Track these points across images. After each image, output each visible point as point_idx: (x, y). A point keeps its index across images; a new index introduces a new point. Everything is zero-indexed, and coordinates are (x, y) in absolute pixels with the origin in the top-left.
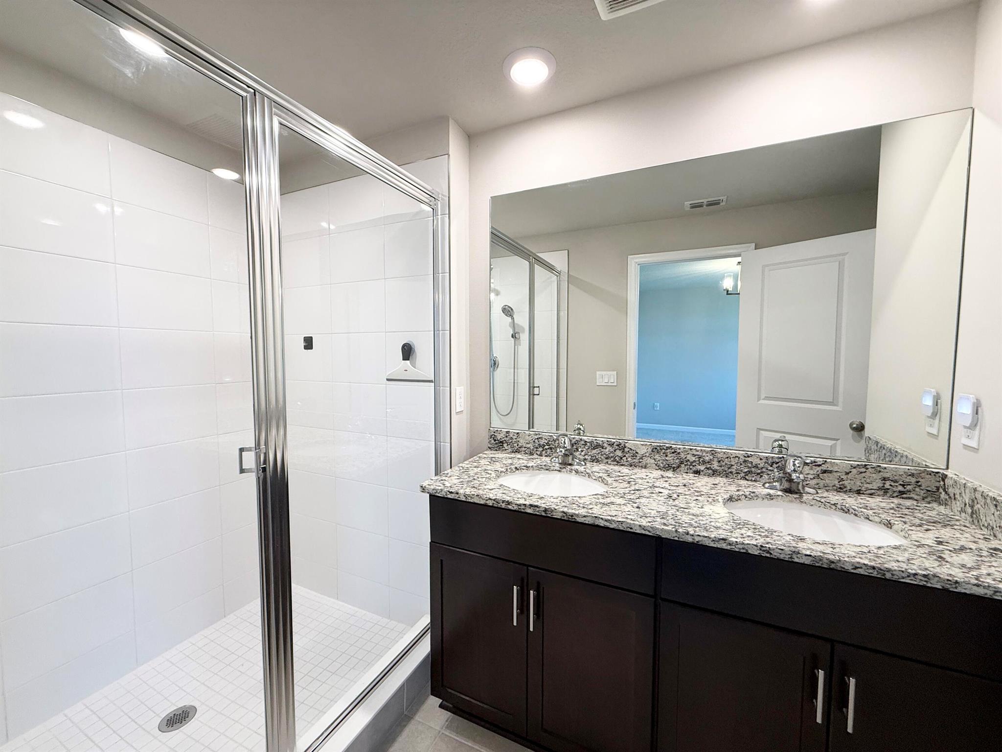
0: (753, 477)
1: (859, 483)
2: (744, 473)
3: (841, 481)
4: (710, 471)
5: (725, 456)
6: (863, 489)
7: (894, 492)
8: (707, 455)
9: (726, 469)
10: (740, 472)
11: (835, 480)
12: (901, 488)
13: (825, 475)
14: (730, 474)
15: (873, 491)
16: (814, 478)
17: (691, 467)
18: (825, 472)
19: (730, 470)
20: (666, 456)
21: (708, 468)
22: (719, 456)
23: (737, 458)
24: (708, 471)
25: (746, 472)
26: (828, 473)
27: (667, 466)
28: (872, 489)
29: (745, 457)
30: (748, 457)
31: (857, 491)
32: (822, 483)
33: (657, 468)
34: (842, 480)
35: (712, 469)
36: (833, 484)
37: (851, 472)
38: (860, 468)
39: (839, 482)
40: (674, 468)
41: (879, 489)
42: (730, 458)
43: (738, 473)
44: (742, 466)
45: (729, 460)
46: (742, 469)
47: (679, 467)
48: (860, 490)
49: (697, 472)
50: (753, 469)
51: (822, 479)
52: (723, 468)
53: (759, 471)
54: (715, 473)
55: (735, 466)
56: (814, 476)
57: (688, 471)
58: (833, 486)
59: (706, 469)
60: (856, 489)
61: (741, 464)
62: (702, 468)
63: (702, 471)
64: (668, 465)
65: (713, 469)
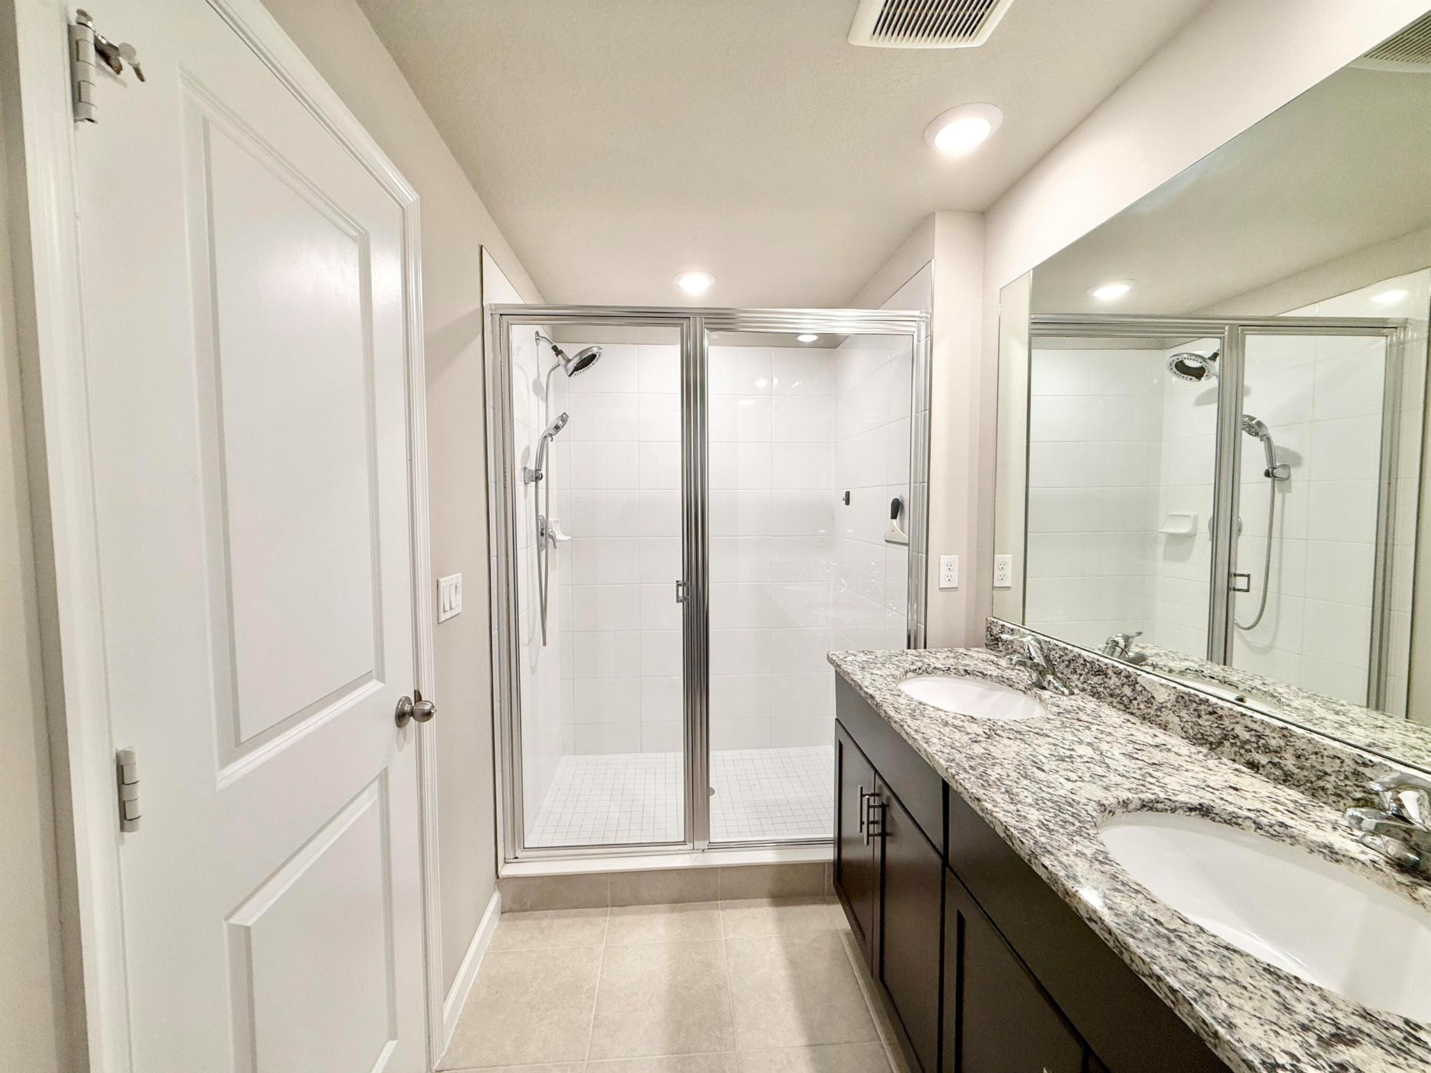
2: (1354, 799)
4: (1278, 772)
5: (1310, 748)
8: (1274, 735)
9: (1314, 779)
10: (1343, 794)
14: (1321, 793)
17: (1242, 751)
19: (1321, 783)
20: (1199, 716)
21: (1274, 764)
22: (1298, 744)
23: (1338, 761)
24: (1273, 770)
27: (1199, 736)
29: (1357, 762)
30: (1365, 765)
33: (1183, 735)
35: (1282, 769)
40: (1211, 743)
42: (1322, 756)
43: (1339, 795)
44: (1347, 782)
45: (1320, 760)
46: (1348, 788)
47: (1220, 744)
49: (1254, 766)
52: (1306, 773)
54: (1287, 779)
55: (1332, 778)
57: (1236, 758)
59: (1270, 765)
61: (1347, 778)
62: (1263, 759)
63: (1263, 766)
64: (1202, 734)
65: (1285, 768)
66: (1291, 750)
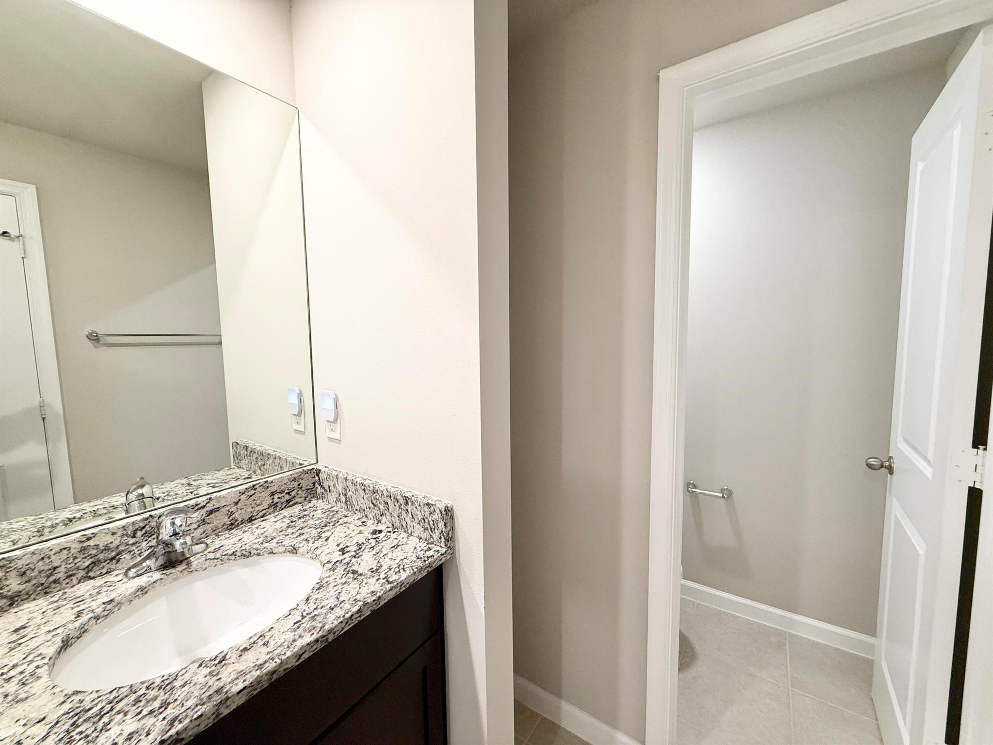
0: (103, 567)
1: (250, 510)
2: (84, 569)
3: (231, 516)
5: (35, 558)
6: (255, 514)
7: (282, 503)
9: (43, 580)
10: (74, 572)
11: (224, 518)
12: (287, 497)
13: (212, 516)
14: (53, 586)
15: (264, 512)
16: (199, 526)
18: (211, 512)
19: (52, 579)
22: (20, 563)
23: (65, 552)
25: (88, 567)
26: (215, 512)
28: (263, 510)
29: (81, 541)
30: (88, 539)
31: (249, 519)
32: (208, 528)
34: (232, 513)
36: (222, 524)
37: (240, 500)
38: (249, 492)
39: (229, 518)
41: (270, 506)
42: (49, 558)
43: (71, 575)
44: (77, 561)
45: (48, 561)
46: (78, 565)
48: (252, 516)
50: (101, 556)
51: (208, 523)
52: (34, 582)
53: (114, 554)
55: (63, 567)
56: (198, 524)
58: (223, 526)
60: (247, 518)
61: (75, 558)
66: (14, 574)
